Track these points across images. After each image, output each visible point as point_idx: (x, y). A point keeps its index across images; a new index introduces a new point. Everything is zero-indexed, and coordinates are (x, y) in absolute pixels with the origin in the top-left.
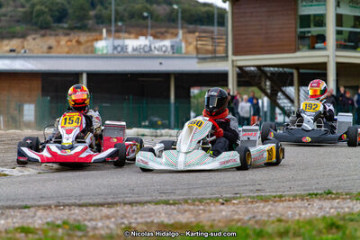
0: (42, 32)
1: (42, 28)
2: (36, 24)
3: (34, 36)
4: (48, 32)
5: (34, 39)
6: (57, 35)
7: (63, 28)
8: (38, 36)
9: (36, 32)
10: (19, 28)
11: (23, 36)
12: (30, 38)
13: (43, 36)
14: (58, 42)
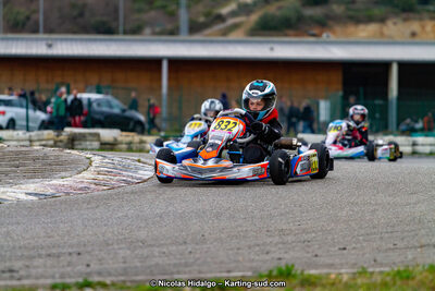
0: (404, 15)
1: (404, 10)
2: (397, 6)
3: (395, 20)
4: (411, 15)
5: (395, 24)
6: (421, 19)
7: (429, 11)
8: (398, 20)
9: (396, 15)
10: (377, 11)
11: (382, 20)
12: (390, 23)
13: (405, 20)
14: (423, 27)
